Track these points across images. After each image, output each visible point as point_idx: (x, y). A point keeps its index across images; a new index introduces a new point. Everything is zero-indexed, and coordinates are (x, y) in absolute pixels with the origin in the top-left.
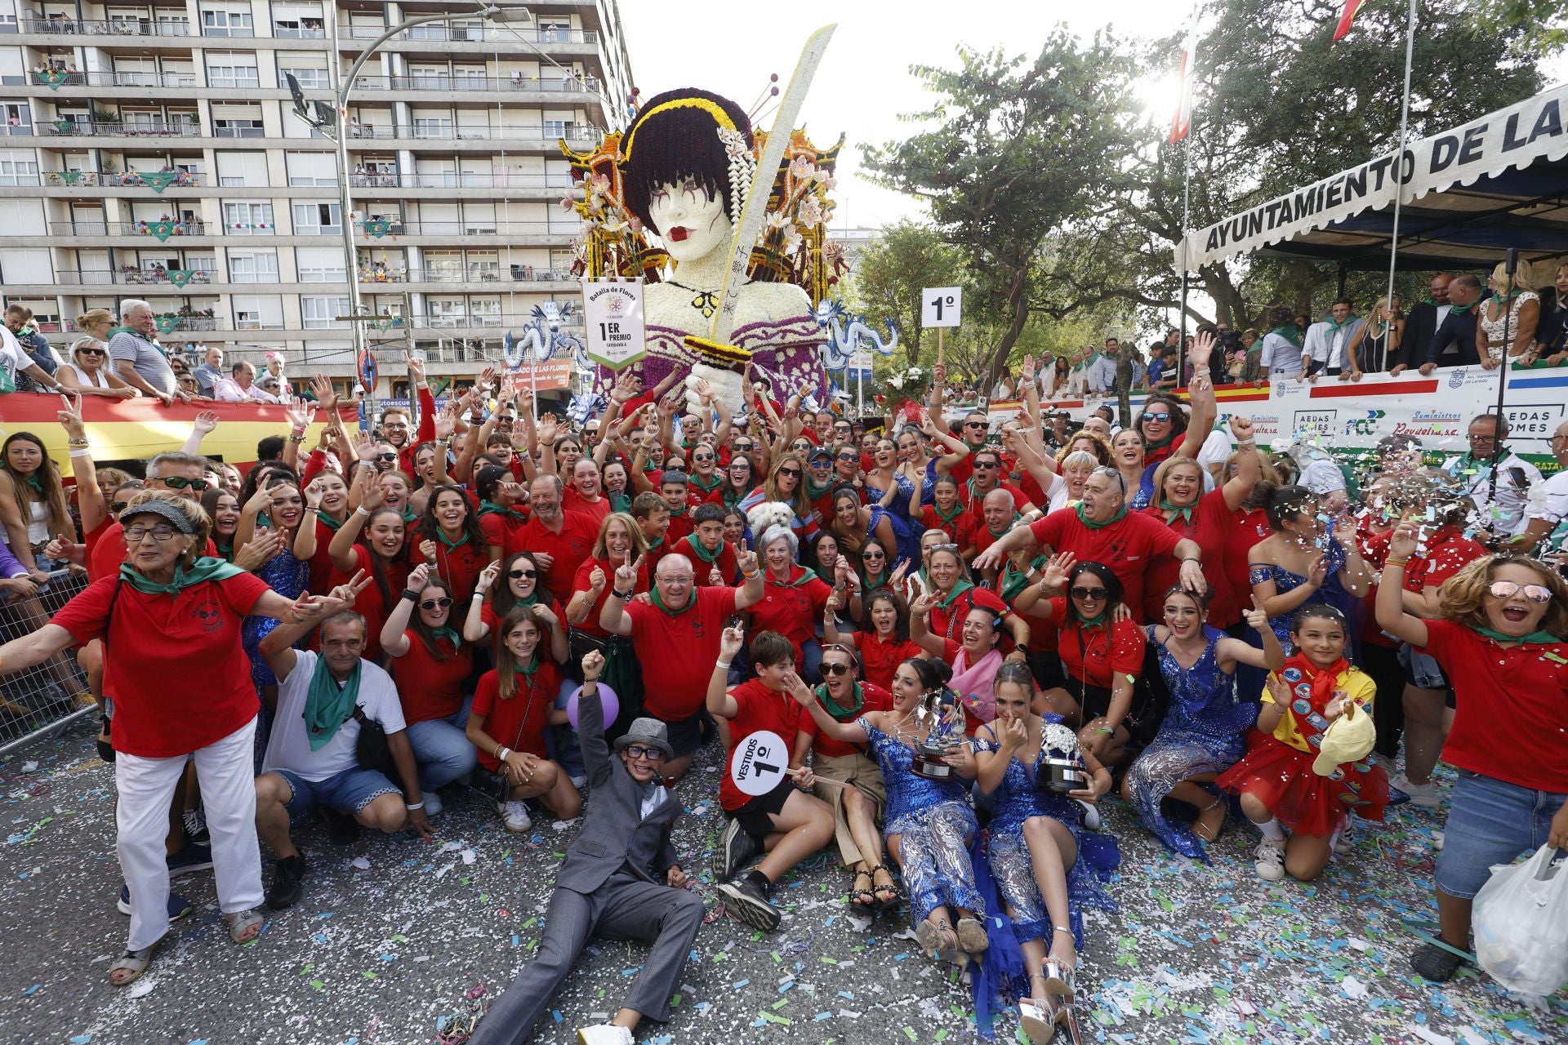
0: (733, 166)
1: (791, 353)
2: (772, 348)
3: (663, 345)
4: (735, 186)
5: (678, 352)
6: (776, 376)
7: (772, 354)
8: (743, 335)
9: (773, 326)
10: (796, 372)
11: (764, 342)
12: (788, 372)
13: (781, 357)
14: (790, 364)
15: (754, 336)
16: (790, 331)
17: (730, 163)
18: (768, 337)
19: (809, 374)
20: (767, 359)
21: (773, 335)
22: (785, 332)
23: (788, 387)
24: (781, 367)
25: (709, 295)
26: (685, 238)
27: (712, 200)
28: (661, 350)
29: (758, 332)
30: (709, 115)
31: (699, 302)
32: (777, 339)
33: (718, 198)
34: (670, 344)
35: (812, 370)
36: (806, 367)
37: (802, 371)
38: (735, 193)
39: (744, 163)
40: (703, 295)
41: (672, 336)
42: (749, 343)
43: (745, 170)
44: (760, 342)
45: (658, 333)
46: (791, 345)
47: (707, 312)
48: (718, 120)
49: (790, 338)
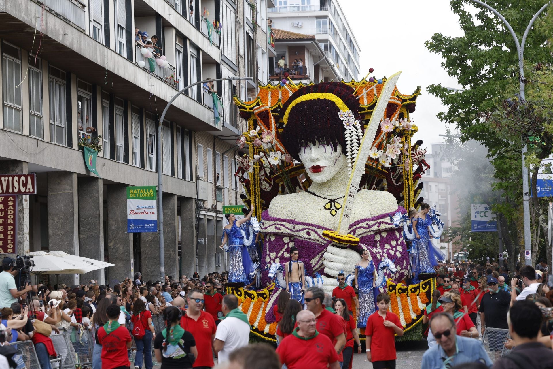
0: (348, 131)
1: (384, 235)
2: (372, 233)
3: (309, 234)
4: (348, 142)
5: (317, 237)
6: (374, 250)
7: (373, 236)
8: (354, 227)
9: (372, 220)
10: (387, 246)
11: (368, 230)
12: (382, 247)
13: (378, 238)
14: (384, 242)
15: (361, 227)
16: (383, 222)
17: (345, 130)
18: (370, 227)
19: (395, 247)
20: (369, 240)
21: (373, 225)
22: (380, 223)
23: (382, 256)
24: (378, 244)
25: (334, 201)
26: (320, 171)
27: (335, 150)
28: (307, 236)
29: (364, 224)
30: (333, 103)
31: (328, 206)
32: (375, 228)
33: (339, 149)
34: (312, 233)
35: (397, 245)
36: (394, 243)
37: (391, 245)
38: (348, 146)
39: (353, 129)
40: (331, 201)
41: (314, 228)
42: (358, 232)
43: (354, 133)
44: (365, 230)
45: (306, 227)
46: (384, 230)
47: (333, 212)
48: (339, 106)
49: (383, 226)
